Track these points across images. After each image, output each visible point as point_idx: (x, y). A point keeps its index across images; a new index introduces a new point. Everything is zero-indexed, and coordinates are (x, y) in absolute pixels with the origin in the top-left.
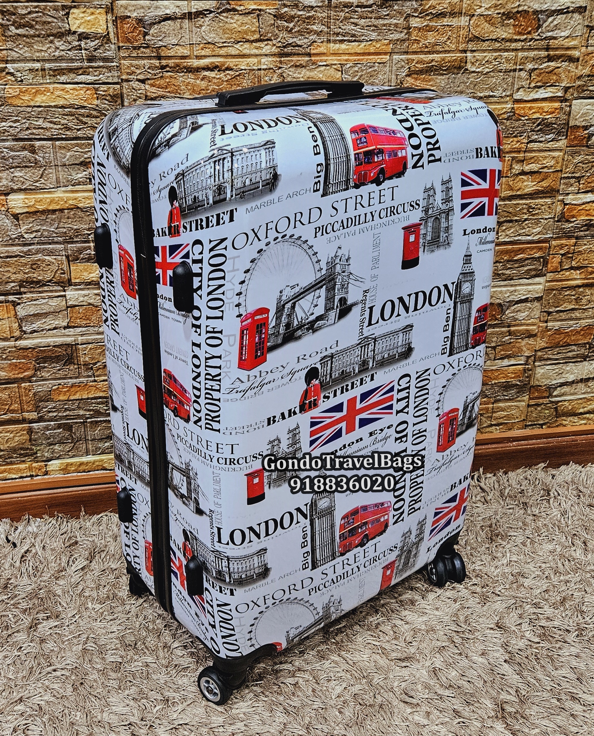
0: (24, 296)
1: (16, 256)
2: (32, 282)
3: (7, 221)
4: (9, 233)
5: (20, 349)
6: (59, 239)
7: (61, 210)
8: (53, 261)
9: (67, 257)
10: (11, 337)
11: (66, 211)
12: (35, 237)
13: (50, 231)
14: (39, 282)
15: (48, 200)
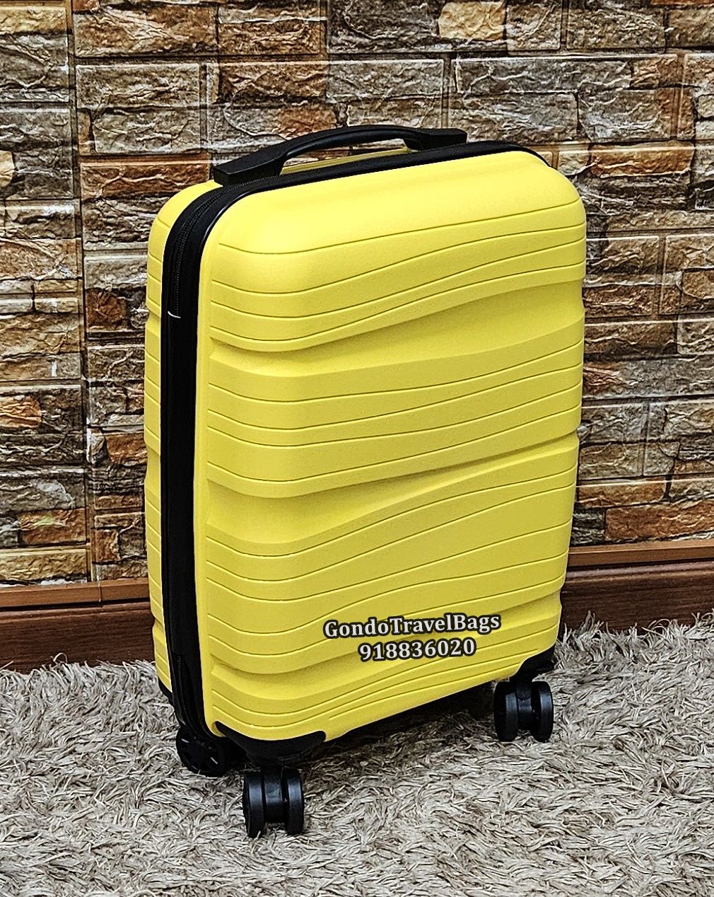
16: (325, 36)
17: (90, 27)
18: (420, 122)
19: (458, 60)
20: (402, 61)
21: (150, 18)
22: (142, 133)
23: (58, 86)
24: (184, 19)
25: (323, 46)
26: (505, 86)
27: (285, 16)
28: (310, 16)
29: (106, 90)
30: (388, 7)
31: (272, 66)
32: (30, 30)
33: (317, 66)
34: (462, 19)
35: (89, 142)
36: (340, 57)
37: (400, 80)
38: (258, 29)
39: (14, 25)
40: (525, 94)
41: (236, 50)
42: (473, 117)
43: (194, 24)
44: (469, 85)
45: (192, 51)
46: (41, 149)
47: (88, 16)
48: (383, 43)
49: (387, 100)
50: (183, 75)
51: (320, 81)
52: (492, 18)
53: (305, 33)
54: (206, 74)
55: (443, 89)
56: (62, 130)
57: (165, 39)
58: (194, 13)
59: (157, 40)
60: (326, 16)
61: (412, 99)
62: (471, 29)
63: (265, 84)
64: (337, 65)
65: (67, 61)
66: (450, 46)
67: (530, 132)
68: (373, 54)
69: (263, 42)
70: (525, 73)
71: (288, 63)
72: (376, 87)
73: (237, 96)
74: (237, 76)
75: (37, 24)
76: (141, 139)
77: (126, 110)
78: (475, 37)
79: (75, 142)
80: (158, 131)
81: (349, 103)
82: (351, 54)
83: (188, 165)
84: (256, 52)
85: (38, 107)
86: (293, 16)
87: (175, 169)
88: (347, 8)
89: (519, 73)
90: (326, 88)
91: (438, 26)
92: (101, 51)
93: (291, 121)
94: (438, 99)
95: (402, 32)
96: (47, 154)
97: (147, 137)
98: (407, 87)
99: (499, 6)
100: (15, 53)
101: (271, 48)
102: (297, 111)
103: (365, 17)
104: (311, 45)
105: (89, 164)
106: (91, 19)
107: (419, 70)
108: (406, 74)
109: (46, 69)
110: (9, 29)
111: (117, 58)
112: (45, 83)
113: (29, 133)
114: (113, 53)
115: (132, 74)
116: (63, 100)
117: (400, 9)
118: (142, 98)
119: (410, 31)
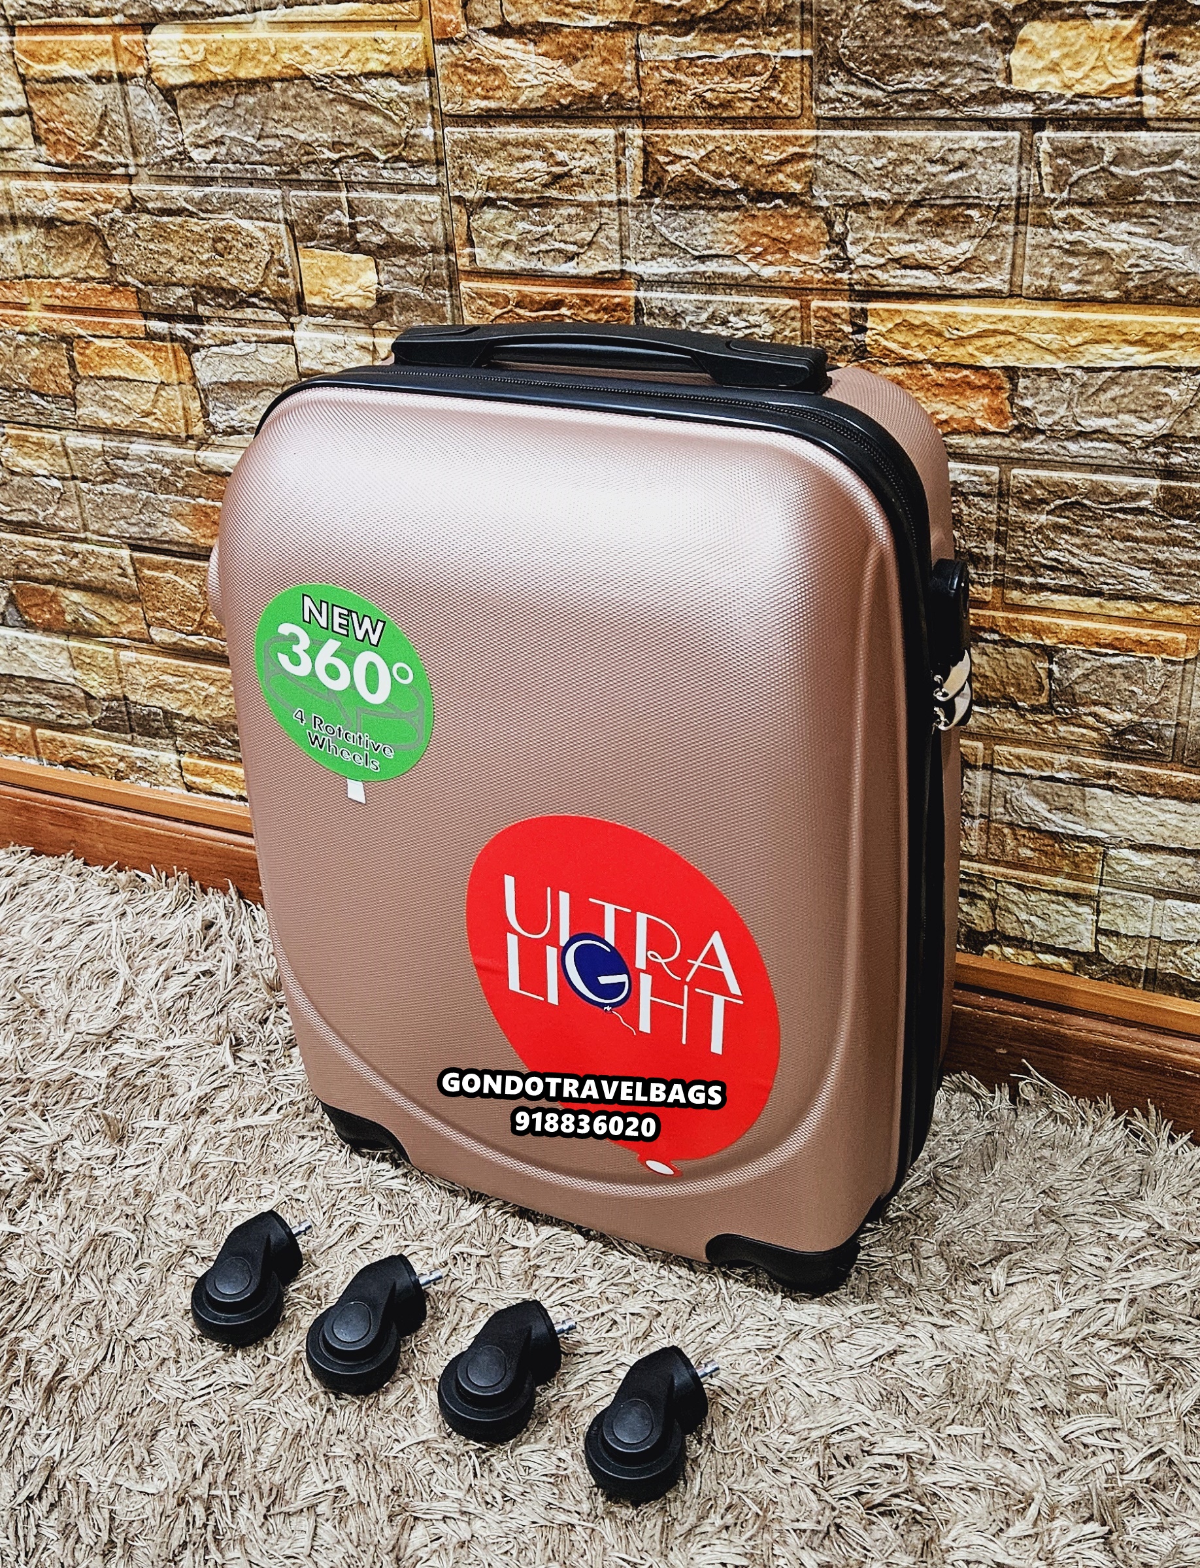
0: (206, 327)
1: (179, 212)
2: (219, 292)
3: (152, 107)
4: (158, 142)
5: (209, 472)
6: (268, 169)
7: (267, 82)
8: (259, 234)
9: (291, 226)
10: (189, 437)
11: (277, 85)
12: (214, 161)
13: (246, 144)
14: (232, 293)
15: (235, 50)
16: (811, 83)
17: (457, 66)
18: (972, 248)
19: (1048, 133)
20: (942, 134)
21: (540, 51)
22: (537, 240)
23: (420, 160)
24: (588, 52)
25: (807, 103)
26: (1137, 189)
27: (741, 47)
28: (784, 47)
29: (484, 169)
30: (917, 31)
31: (724, 136)
32: (380, 68)
33: (796, 138)
34: (1055, 54)
35: (468, 250)
36: (836, 122)
37: (938, 168)
38: (701, 70)
39: (359, 61)
40: (1177, 203)
41: (667, 108)
42: (1070, 243)
43: (605, 61)
44: (1066, 182)
45: (601, 108)
46: (407, 256)
47: (453, 48)
48: (909, 98)
49: (917, 204)
50: (590, 148)
51: (802, 166)
52: (1116, 52)
53: (775, 78)
54: (624, 148)
55: (1020, 189)
56: (431, 230)
57: (561, 87)
58: (602, 41)
59: (551, 88)
60: (813, 48)
61: (960, 205)
62: (1070, 74)
63: (713, 167)
64: (829, 137)
65: (429, 120)
66: (1030, 107)
67: (1181, 279)
68: (892, 119)
69: (708, 95)
70: (1178, 164)
71: (749, 132)
72: (897, 181)
73: (669, 187)
74: (668, 153)
75: (387, 59)
76: (535, 250)
77: (516, 202)
78: (1079, 89)
79: (449, 249)
80: (559, 238)
81: (849, 209)
82: (851, 119)
83: (603, 296)
84: (699, 112)
85: (401, 192)
86: (755, 47)
87: (586, 301)
88: (845, 32)
89: (1166, 163)
90: (811, 178)
91: (1009, 65)
92: (476, 104)
93: (754, 233)
94: (1007, 207)
95: (942, 79)
96: (415, 264)
97: (543, 247)
98: (952, 183)
99: (1130, 28)
100: (364, 106)
101: (721, 105)
102: (765, 217)
103: (876, 49)
104: (785, 100)
105: (471, 284)
106: (456, 52)
107: (973, 150)
108: (950, 158)
109: (404, 131)
110: (353, 67)
111: (498, 116)
112: (404, 154)
113: (391, 230)
114: (490, 110)
115: (517, 145)
116: (426, 182)
117: (939, 34)
118: (531, 184)
119: (955, 76)
